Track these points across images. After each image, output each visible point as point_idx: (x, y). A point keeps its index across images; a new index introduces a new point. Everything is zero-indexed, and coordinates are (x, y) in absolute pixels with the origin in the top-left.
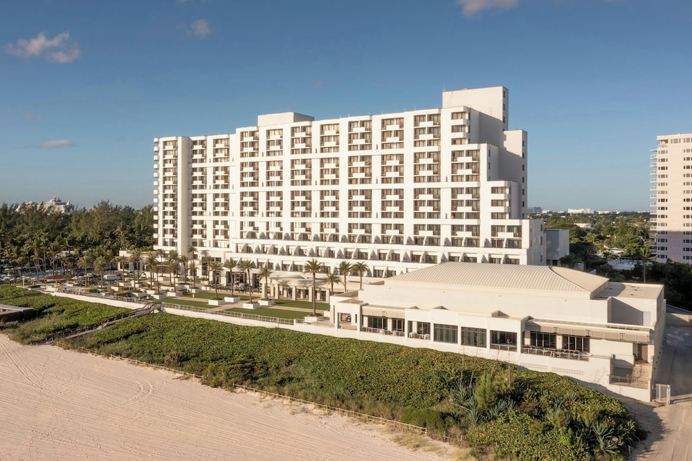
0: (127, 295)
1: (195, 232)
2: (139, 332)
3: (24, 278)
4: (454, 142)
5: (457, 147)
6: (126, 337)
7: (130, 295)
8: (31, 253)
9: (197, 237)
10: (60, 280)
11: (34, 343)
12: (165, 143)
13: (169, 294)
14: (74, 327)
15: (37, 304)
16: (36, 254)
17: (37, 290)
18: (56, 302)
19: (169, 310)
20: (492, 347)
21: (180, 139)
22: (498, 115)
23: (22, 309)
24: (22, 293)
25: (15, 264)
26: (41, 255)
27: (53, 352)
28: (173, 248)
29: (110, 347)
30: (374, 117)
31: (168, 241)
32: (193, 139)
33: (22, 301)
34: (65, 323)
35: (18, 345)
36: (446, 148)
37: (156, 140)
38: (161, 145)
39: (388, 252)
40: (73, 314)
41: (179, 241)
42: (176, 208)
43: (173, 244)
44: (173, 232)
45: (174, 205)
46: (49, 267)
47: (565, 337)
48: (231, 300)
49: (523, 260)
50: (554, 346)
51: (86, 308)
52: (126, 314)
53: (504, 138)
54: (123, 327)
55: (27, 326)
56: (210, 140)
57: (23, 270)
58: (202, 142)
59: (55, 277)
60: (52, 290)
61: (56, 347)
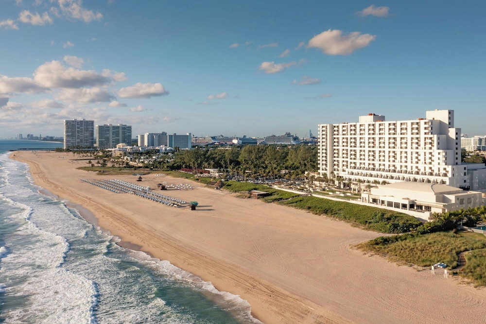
0: (302, 190)
1: (335, 165)
2: (301, 201)
3: (266, 182)
4: (425, 133)
5: (427, 136)
6: (296, 202)
7: (303, 190)
8: (269, 172)
9: (336, 167)
10: (280, 184)
11: (268, 202)
12: (323, 127)
13: (317, 190)
14: (281, 199)
15: (270, 191)
16: (271, 173)
17: (271, 187)
18: (276, 191)
19: (314, 195)
20: (409, 210)
21: (328, 125)
22: (446, 121)
23: (265, 193)
24: (265, 188)
25: (263, 177)
26: (273, 173)
27: (274, 205)
28: (326, 172)
29: (290, 204)
30: (398, 122)
31: (324, 169)
32: (334, 125)
33: (266, 190)
34: (278, 197)
35: (264, 203)
36: (422, 136)
37: (319, 125)
38: (321, 127)
39: (395, 176)
40: (281, 195)
41: (328, 168)
42: (327, 155)
43: (326, 170)
44: (326, 165)
45: (326, 153)
46: (276, 178)
47: (425, 206)
48: (338, 193)
49: (448, 183)
50: (422, 209)
51: (286, 193)
52: (299, 196)
53: (449, 131)
54: (296, 199)
55: (266, 198)
56: (341, 126)
57: (266, 179)
58: (338, 127)
59: (278, 182)
60: (276, 187)
61: (275, 204)
